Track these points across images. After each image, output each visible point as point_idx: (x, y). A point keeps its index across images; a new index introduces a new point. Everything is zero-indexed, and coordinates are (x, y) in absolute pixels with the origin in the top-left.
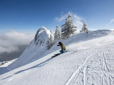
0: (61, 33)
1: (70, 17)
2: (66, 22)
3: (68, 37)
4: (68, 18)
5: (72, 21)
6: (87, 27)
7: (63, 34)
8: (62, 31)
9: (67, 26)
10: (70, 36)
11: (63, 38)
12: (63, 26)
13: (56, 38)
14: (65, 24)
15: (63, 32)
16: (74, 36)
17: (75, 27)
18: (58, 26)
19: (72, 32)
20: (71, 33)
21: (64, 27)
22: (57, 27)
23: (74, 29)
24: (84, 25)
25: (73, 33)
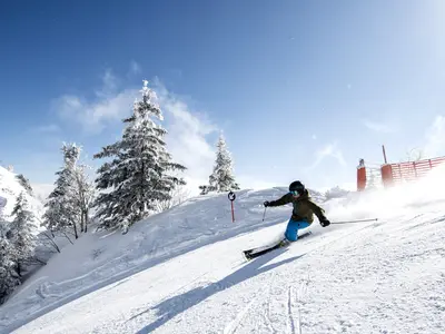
0: (94, 193)
1: (148, 107)
2: (129, 130)
3: (137, 218)
4: (138, 115)
5: (161, 132)
6: (231, 170)
7: (105, 198)
8: (104, 183)
9: (132, 154)
10: (151, 212)
11: (107, 224)
12: (106, 152)
13: (63, 224)
14: (123, 145)
15: (110, 190)
16: (171, 214)
17: (179, 166)
18: (79, 150)
19: (160, 189)
20: (153, 196)
21: (115, 162)
22: (70, 154)
23: (169, 173)
24: (221, 161)
25: (167, 198)
